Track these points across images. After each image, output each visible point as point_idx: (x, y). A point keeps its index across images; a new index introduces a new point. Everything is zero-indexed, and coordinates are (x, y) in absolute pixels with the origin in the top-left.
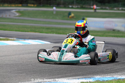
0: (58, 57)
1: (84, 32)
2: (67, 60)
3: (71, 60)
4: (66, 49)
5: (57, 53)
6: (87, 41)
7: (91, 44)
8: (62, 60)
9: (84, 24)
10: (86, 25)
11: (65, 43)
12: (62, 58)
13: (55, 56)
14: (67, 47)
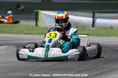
0: (44, 54)
1: (67, 24)
2: (54, 56)
3: (59, 56)
4: (51, 44)
5: (42, 48)
6: (70, 35)
7: (75, 37)
8: (49, 57)
9: (66, 15)
10: (68, 16)
11: (48, 37)
12: (49, 54)
13: (39, 52)
14: (52, 42)
